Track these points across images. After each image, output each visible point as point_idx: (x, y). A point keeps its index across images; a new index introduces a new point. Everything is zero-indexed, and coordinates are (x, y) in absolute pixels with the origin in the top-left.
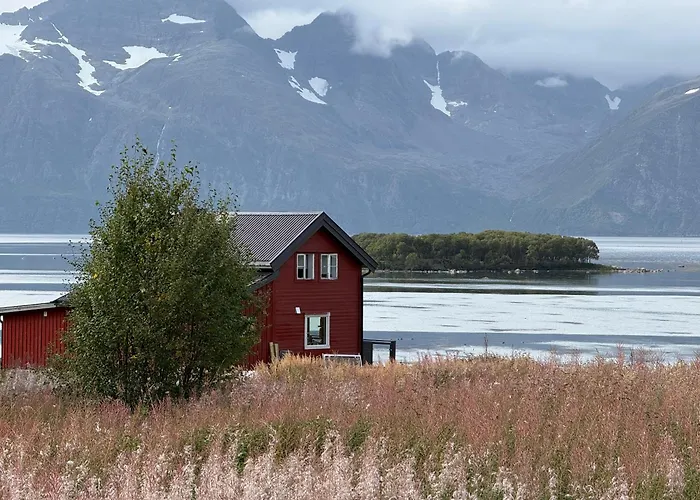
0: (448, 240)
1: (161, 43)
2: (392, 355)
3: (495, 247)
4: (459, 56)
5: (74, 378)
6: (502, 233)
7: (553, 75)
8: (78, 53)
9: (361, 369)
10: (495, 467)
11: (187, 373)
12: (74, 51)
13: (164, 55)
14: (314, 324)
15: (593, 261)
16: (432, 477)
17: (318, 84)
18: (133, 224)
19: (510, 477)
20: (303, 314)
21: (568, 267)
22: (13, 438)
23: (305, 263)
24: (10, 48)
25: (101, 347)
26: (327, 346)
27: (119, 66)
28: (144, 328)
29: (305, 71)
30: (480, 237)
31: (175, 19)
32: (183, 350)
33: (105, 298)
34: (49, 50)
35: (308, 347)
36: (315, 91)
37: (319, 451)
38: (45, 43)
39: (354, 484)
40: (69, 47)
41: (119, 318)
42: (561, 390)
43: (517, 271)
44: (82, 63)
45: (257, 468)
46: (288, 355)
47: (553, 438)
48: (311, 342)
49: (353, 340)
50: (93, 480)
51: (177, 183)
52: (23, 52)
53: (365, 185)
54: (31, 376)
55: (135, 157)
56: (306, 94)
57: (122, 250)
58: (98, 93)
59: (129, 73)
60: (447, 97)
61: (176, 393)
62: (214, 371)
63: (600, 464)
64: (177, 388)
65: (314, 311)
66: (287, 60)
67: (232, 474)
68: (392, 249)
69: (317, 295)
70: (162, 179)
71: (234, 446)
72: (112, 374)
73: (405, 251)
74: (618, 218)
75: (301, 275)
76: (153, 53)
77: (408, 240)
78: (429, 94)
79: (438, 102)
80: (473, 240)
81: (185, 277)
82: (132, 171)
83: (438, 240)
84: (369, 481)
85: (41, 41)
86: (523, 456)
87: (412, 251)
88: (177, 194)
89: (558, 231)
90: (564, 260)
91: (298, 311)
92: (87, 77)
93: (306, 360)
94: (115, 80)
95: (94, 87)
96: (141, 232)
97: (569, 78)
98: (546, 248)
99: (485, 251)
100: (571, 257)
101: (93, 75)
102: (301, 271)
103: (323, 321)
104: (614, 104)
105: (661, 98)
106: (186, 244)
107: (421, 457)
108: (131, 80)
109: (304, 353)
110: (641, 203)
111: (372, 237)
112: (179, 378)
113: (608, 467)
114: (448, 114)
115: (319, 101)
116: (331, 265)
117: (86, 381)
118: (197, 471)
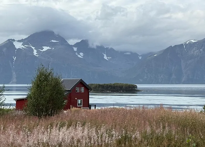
0: (107, 85)
1: (50, 46)
2: (95, 108)
3: (117, 86)
4: (110, 48)
5: (28, 112)
6: (118, 83)
7: (128, 52)
8: (33, 48)
9: (88, 110)
10: (112, 129)
11: (52, 111)
12: (32, 47)
13: (51, 48)
14: (79, 101)
15: (136, 89)
16: (99, 131)
17: (81, 54)
18: (40, 80)
19: (115, 131)
20: (77, 99)
21: (131, 90)
22: (12, 124)
23: (78, 89)
24: (19, 47)
25: (34, 106)
26: (82, 106)
27: (41, 50)
28: (43, 102)
29: (79, 51)
30: (114, 84)
31: (53, 41)
32: (51, 106)
33: (34, 95)
34: (27, 47)
35: (78, 106)
36: (81, 55)
37: (76, 126)
38: (27, 46)
39: (83, 133)
40: (31, 47)
41: (37, 100)
42: (127, 113)
43: (121, 91)
44: (34, 50)
45: (63, 129)
46: (74, 107)
47: (124, 123)
48: (79, 105)
49: (87, 105)
50: (29, 133)
51: (50, 72)
52: (22, 48)
53: (91, 74)
54: (20, 112)
55: (41, 67)
56: (79, 56)
57: (38, 86)
58: (37, 56)
59: (44, 52)
60: (107, 56)
61: (49, 115)
62: (57, 110)
63: (134, 128)
64: (49, 114)
65: (79, 99)
66: (75, 49)
67: (58, 131)
68: (96, 87)
69: (80, 95)
70: (46, 71)
71: (58, 125)
72: (36, 111)
73: (99, 87)
74: (141, 80)
75: (77, 92)
76: (48, 48)
77: (99, 85)
78: (104, 56)
79: (105, 57)
80: (112, 85)
81: (51, 91)
82: (40, 69)
83: (105, 85)
84: (86, 132)
85: (26, 46)
86: (118, 127)
87: (100, 87)
88: (49, 74)
89: (129, 83)
90: (130, 89)
91: (76, 99)
92: (35, 52)
93: (77, 109)
94: (41, 53)
95: (36, 55)
96: (42, 82)
97: (131, 53)
98: (127, 86)
99: (115, 87)
100: (132, 88)
101: (36, 52)
102: (77, 91)
103: (81, 101)
104: (140, 58)
105: (149, 57)
106: (51, 84)
107: (97, 127)
108: (44, 53)
109: (77, 107)
110: (146, 77)
111: (92, 84)
112: (50, 112)
113: (135, 129)
114: (107, 60)
115: (82, 57)
116: (83, 90)
117: (31, 112)
118: (51, 130)
